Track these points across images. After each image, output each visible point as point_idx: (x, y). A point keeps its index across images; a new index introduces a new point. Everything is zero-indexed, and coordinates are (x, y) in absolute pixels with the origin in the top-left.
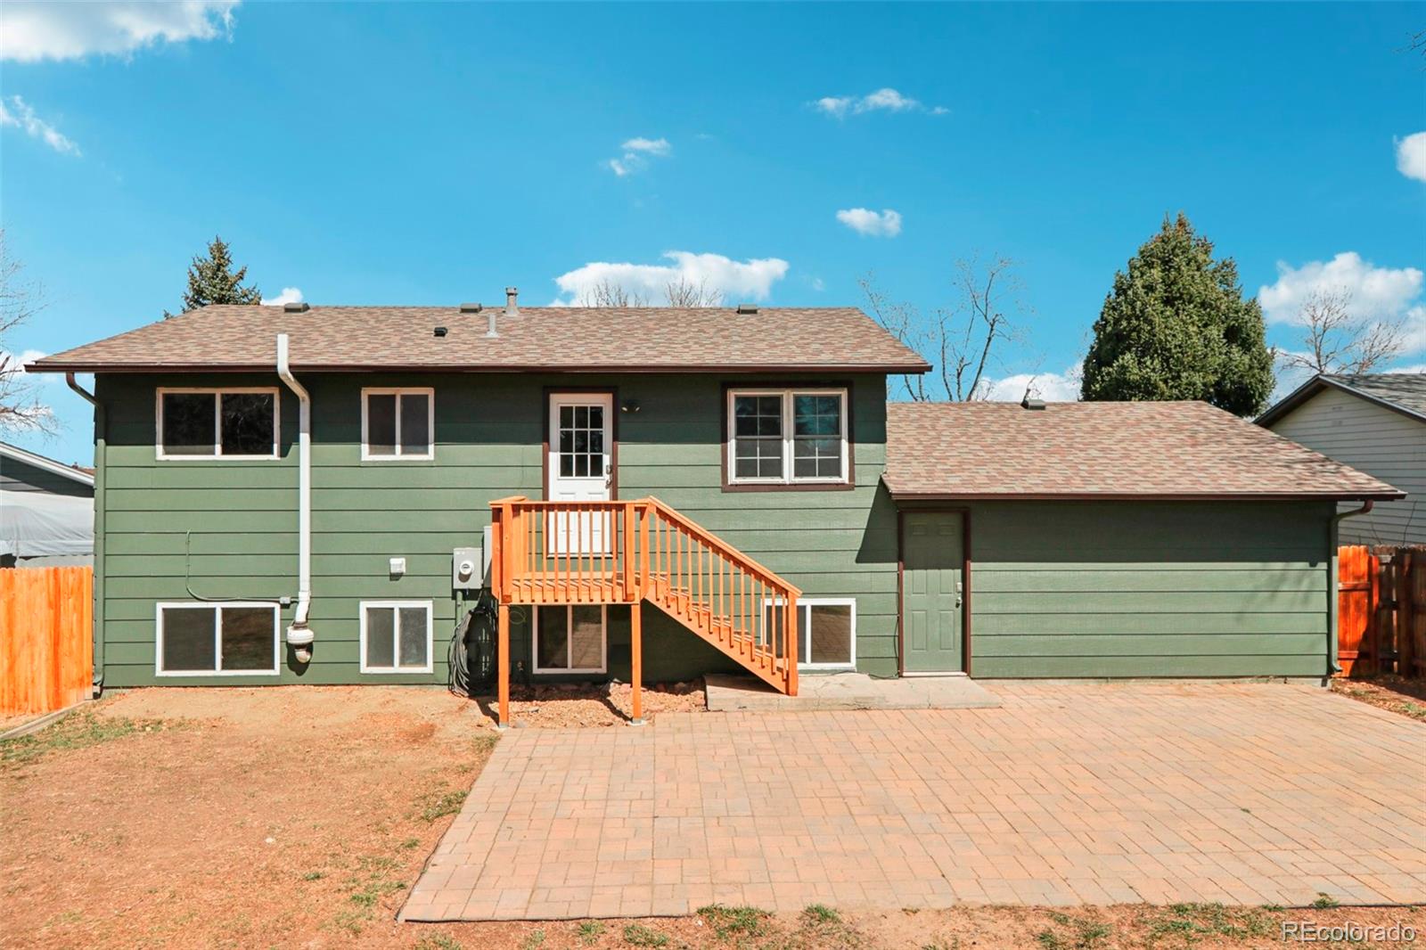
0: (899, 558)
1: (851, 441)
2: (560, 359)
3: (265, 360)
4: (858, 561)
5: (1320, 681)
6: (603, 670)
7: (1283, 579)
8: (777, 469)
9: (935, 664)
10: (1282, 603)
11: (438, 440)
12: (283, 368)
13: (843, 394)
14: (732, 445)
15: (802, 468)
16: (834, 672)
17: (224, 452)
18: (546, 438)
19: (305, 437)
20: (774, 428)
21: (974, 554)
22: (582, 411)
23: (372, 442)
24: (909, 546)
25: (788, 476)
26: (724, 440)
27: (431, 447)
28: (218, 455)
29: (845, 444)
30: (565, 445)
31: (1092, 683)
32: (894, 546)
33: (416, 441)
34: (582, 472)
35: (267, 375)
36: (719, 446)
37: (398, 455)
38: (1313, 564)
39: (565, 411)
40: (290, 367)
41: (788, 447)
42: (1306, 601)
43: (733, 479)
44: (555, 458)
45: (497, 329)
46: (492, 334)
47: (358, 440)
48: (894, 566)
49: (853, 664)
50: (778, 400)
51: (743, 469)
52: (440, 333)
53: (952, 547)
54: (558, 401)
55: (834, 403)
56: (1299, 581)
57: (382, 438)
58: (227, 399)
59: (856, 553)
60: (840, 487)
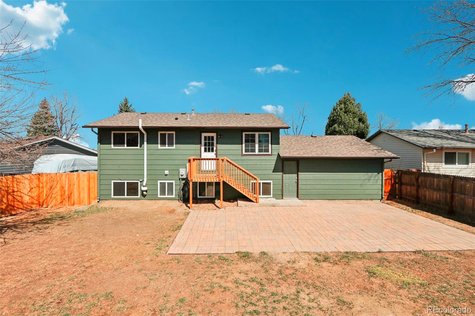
0: (283, 171)
1: (271, 144)
2: (204, 125)
3: (136, 125)
4: (273, 172)
5: (380, 200)
6: (214, 197)
7: (371, 177)
8: (254, 151)
9: (291, 196)
10: (371, 182)
11: (176, 144)
12: (140, 127)
13: (270, 133)
14: (244, 145)
15: (260, 151)
16: (267, 198)
17: (127, 146)
18: (201, 143)
19: (145, 143)
20: (254, 141)
21: (300, 171)
22: (209, 137)
23: (161, 144)
24: (285, 168)
25: (257, 152)
26: (242, 144)
27: (174, 145)
28: (126, 147)
29: (270, 145)
30: (205, 145)
31: (327, 201)
32: (281, 168)
33: (171, 144)
34: (209, 151)
35: (137, 129)
37: (167, 147)
38: (378, 173)
39: (205, 137)
40: (142, 127)
41: (257, 146)
42: (376, 182)
43: (244, 153)
44: (203, 148)
45: (190, 118)
46: (189, 119)
47: (158, 144)
48: (281, 173)
49: (271, 196)
50: (254, 135)
51: (247, 151)
52: (176, 119)
53: (295, 169)
54: (204, 135)
55: (268, 135)
56: (375, 177)
57: (163, 143)
58: (127, 134)
59: (272, 170)
60: (269, 155)
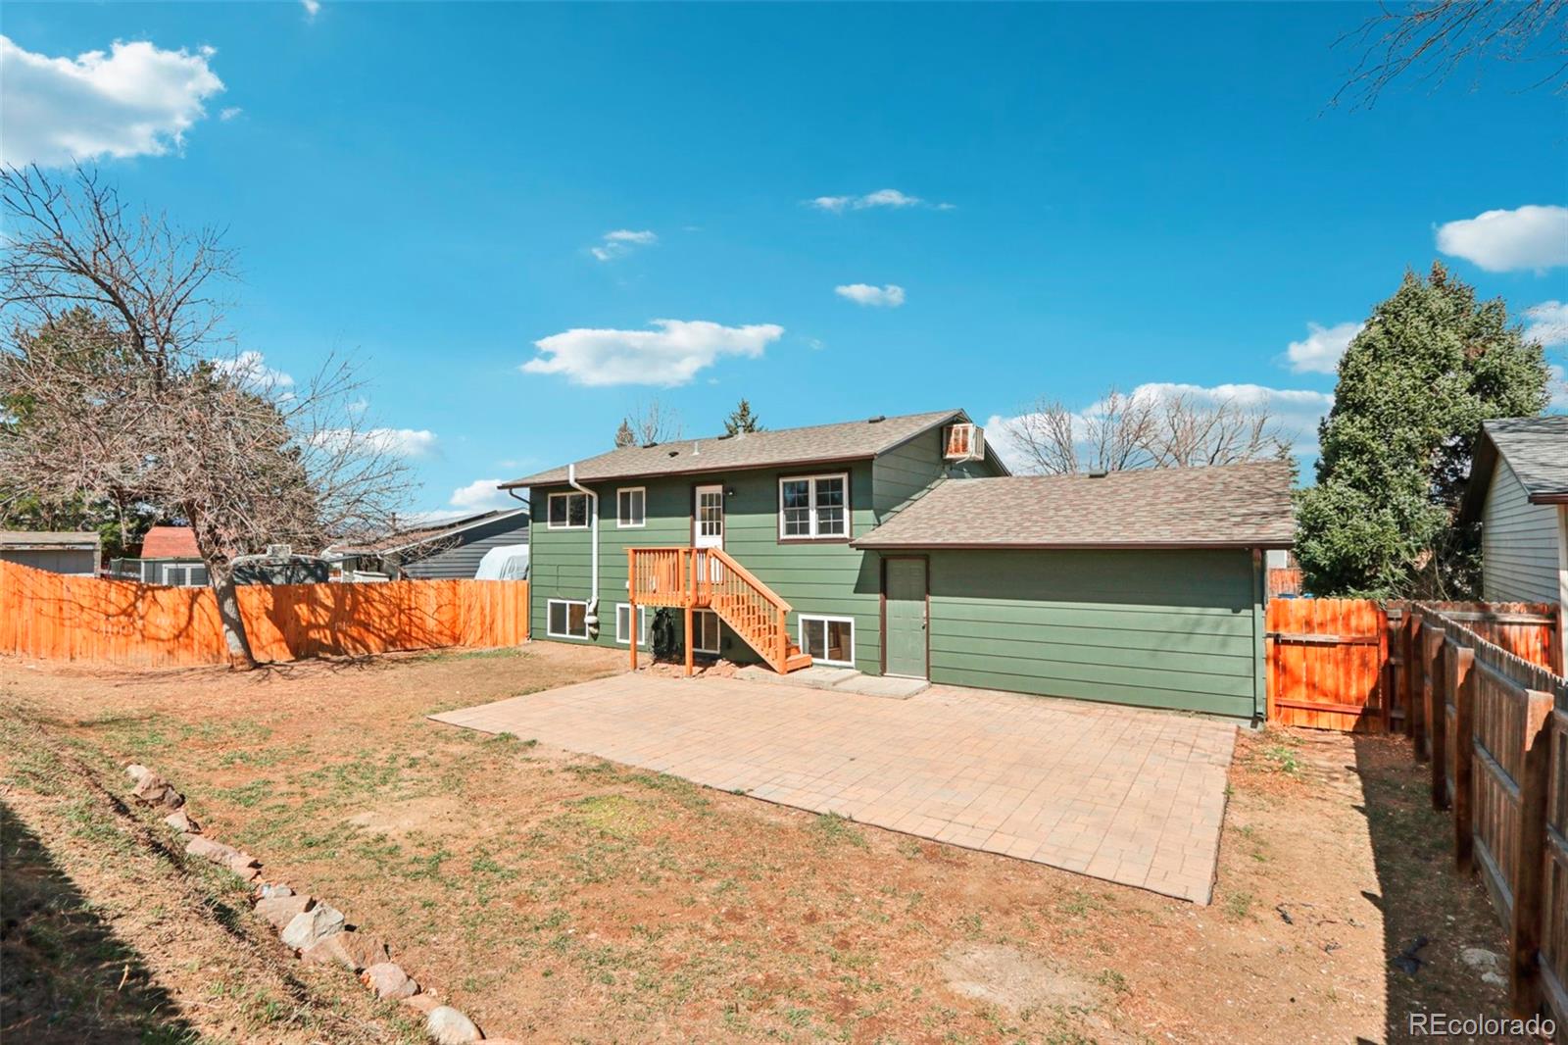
0: (884, 591)
1: (851, 509)
3: (564, 478)
4: (855, 592)
5: (1249, 722)
6: (718, 652)
8: (805, 529)
9: (907, 670)
11: (647, 516)
12: (572, 482)
13: (844, 477)
14: (782, 512)
15: (823, 528)
16: (841, 667)
17: (571, 524)
18: (693, 513)
19: (595, 517)
20: (804, 502)
21: (932, 590)
22: (711, 495)
23: (622, 518)
24: (893, 584)
25: (813, 533)
26: (778, 511)
27: (644, 520)
28: (568, 527)
29: (846, 512)
30: (703, 518)
32: (877, 582)
33: (638, 518)
34: (711, 533)
35: (565, 486)
36: (775, 515)
37: (631, 525)
38: (1236, 611)
39: (704, 497)
40: (576, 480)
41: (813, 515)
43: (783, 536)
44: (698, 525)
45: (699, 450)
46: (696, 453)
47: (616, 517)
48: (878, 596)
49: (852, 663)
50: (807, 483)
51: (791, 529)
52: (673, 454)
53: (918, 583)
54: (701, 491)
55: (838, 484)
56: (1218, 625)
57: (625, 517)
59: (853, 587)
60: (843, 541)
